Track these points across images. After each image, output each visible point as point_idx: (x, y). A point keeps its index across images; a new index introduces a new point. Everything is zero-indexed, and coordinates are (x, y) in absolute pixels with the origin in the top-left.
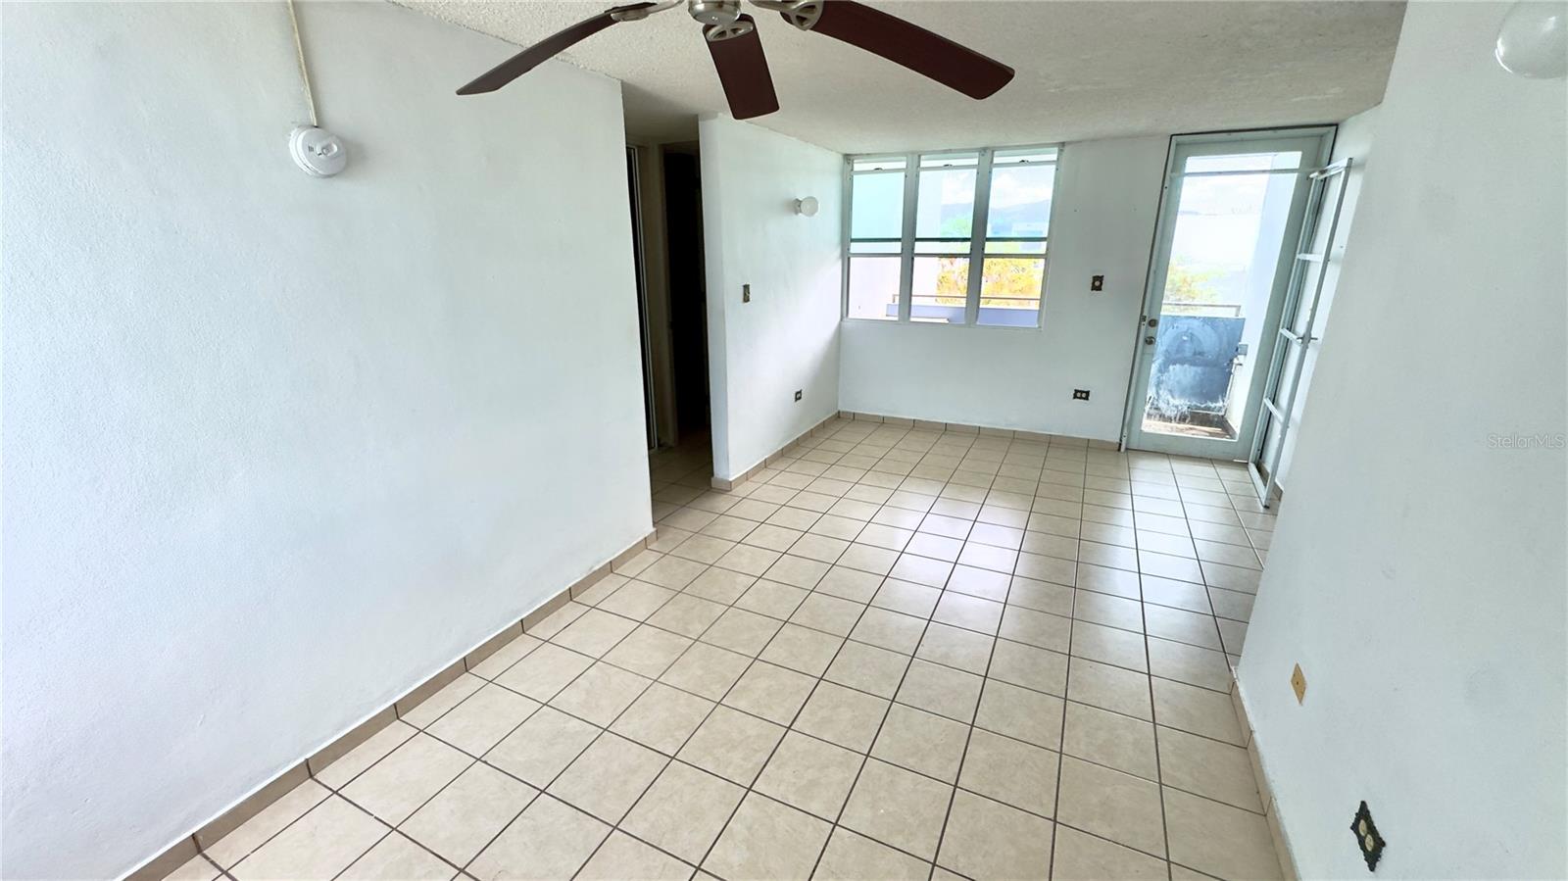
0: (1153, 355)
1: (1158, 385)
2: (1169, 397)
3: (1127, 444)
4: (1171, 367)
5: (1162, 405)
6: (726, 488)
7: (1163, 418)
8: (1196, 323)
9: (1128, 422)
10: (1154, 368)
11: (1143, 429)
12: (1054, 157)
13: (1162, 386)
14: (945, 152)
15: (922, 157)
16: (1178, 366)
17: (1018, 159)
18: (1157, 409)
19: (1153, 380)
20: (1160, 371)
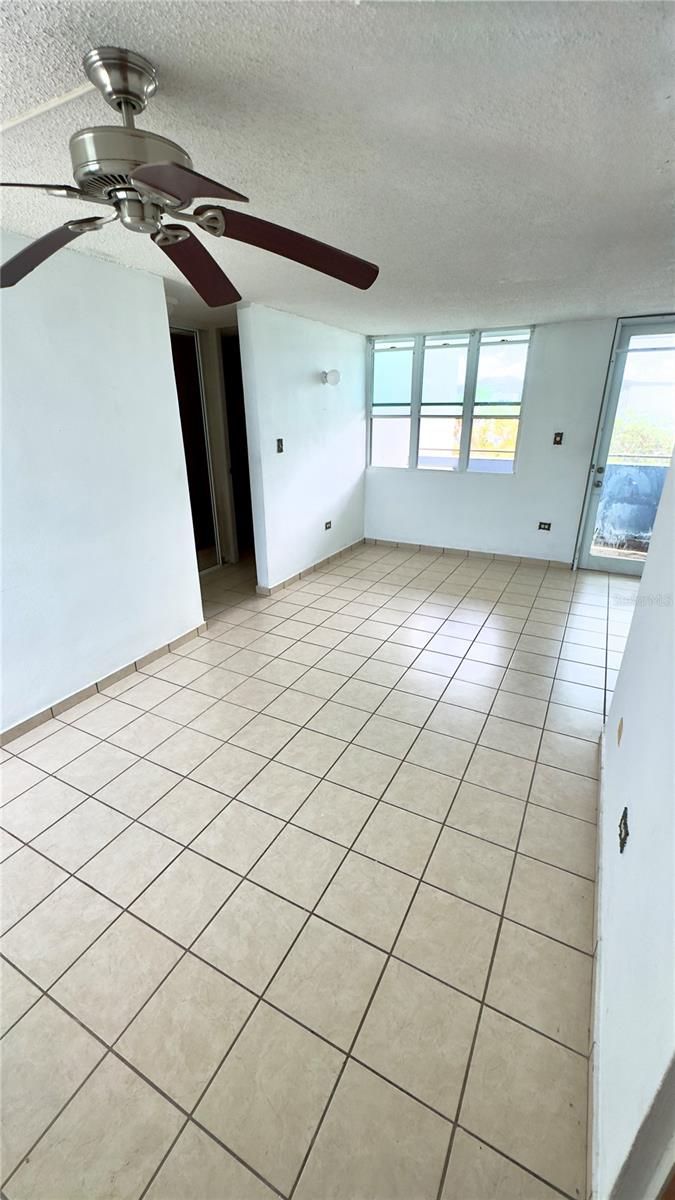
0: (599, 495)
1: (603, 519)
2: (612, 528)
3: (578, 564)
4: (614, 505)
5: (606, 535)
6: (267, 594)
7: (606, 544)
8: (634, 470)
9: (580, 548)
10: (601, 505)
11: (591, 552)
12: (527, 337)
13: (607, 520)
14: (443, 333)
15: (427, 338)
16: (619, 504)
17: (500, 339)
18: (602, 538)
19: (599, 515)
20: (605, 508)
